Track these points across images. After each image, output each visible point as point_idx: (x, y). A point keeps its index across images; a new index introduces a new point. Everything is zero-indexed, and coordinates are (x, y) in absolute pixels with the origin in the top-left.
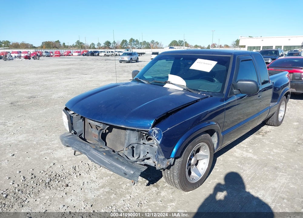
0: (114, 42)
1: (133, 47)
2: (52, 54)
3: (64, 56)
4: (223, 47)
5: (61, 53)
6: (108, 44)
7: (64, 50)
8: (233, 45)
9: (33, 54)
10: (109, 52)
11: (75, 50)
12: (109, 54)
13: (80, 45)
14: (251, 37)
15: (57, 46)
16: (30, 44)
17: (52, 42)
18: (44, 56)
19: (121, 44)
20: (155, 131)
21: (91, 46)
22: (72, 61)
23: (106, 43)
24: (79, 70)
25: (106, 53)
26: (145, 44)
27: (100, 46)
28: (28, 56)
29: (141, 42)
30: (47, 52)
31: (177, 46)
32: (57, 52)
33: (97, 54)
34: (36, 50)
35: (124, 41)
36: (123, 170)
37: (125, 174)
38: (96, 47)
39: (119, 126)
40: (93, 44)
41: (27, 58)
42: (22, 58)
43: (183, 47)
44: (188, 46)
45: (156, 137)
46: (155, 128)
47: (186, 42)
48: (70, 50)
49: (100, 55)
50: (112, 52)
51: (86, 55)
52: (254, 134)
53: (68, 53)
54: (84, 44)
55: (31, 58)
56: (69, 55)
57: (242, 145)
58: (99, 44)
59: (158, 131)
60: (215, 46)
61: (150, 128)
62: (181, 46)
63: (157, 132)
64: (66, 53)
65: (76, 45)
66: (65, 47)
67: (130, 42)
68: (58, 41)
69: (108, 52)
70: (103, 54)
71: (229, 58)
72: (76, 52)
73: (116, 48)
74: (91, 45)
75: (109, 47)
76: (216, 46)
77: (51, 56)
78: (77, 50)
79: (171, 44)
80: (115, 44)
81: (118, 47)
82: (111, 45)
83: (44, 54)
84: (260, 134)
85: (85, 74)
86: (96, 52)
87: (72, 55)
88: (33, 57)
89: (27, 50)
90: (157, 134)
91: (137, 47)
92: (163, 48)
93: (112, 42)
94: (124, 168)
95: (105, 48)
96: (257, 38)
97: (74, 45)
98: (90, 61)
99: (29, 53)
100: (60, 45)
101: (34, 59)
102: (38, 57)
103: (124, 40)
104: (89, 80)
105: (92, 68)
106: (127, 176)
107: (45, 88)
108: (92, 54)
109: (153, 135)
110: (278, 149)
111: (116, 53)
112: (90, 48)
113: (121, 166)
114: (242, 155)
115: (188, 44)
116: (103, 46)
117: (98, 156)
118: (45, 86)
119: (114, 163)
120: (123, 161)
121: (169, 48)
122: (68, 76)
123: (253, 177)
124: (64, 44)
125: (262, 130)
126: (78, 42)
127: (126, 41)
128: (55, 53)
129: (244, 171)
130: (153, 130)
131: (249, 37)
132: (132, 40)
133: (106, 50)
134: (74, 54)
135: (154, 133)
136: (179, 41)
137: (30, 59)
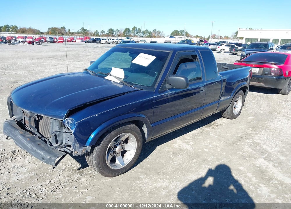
0: (118, 30)
1: (136, 35)
2: (56, 40)
3: (67, 42)
4: (222, 38)
5: (65, 39)
6: (111, 31)
7: (69, 37)
8: (232, 36)
9: (37, 40)
10: (111, 40)
11: (79, 37)
12: (110, 41)
13: (84, 32)
14: (251, 29)
15: (63, 32)
16: (37, 30)
17: (58, 29)
18: (48, 42)
19: (124, 32)
20: (69, 121)
21: (94, 34)
22: (73, 47)
23: (109, 30)
24: (75, 56)
25: (107, 41)
26: (147, 33)
27: (104, 33)
28: (32, 42)
29: (144, 30)
30: (51, 38)
31: (178, 36)
32: (61, 38)
33: (98, 41)
34: (42, 36)
35: (127, 30)
36: (42, 155)
37: (43, 159)
38: (100, 34)
39: (40, 115)
40: (97, 31)
41: (31, 43)
42: (26, 43)
43: (183, 37)
44: (189, 36)
45: (69, 126)
46: (69, 118)
47: (187, 32)
48: (74, 37)
49: (101, 42)
50: (113, 40)
51: (88, 42)
52: (204, 126)
53: (71, 40)
54: (88, 31)
55: (35, 43)
56: (72, 42)
57: (186, 137)
58: (103, 31)
59: (72, 121)
60: (215, 37)
61: (64, 118)
62: (183, 36)
63: (70, 122)
64: (69, 39)
65: (81, 32)
66: (70, 33)
67: (133, 30)
68: (64, 28)
69: (109, 40)
70: (104, 41)
71: (169, 53)
72: (79, 39)
73: (119, 36)
74: (95, 32)
75: (112, 35)
76: (217, 37)
77: (55, 41)
78: (80, 37)
79: (172, 34)
80: (118, 32)
81: (121, 35)
82: (114, 33)
83: (48, 40)
84: (211, 126)
85: (78, 60)
86: (97, 39)
87: (75, 41)
88: (36, 43)
89: (32, 36)
90: (71, 124)
91: (139, 35)
92: (164, 38)
93: (115, 30)
94: (42, 153)
95: (108, 35)
96: (257, 30)
97: (79, 31)
98: (90, 48)
99: (34, 38)
100: (65, 31)
101: (37, 44)
102: (40, 43)
103: (127, 28)
104: (79, 67)
105: (88, 55)
106: (45, 160)
107: (32, 73)
108: (94, 41)
109: (67, 125)
110: (219, 142)
111: (117, 41)
112: (94, 35)
113: (40, 152)
114: (180, 147)
115: (189, 34)
116: (106, 34)
117: (22, 141)
118: (33, 71)
119: (35, 148)
120: (44, 147)
121: (170, 38)
122: (61, 63)
123: (178, 169)
124: (69, 30)
125: (215, 123)
126: (83, 29)
127: (128, 30)
128: (59, 39)
129: (173, 162)
130: (66, 120)
131: (250, 29)
132: (135, 29)
133: (109, 38)
134: (77, 41)
135: (68, 123)
136: (181, 30)
137: (33, 44)
